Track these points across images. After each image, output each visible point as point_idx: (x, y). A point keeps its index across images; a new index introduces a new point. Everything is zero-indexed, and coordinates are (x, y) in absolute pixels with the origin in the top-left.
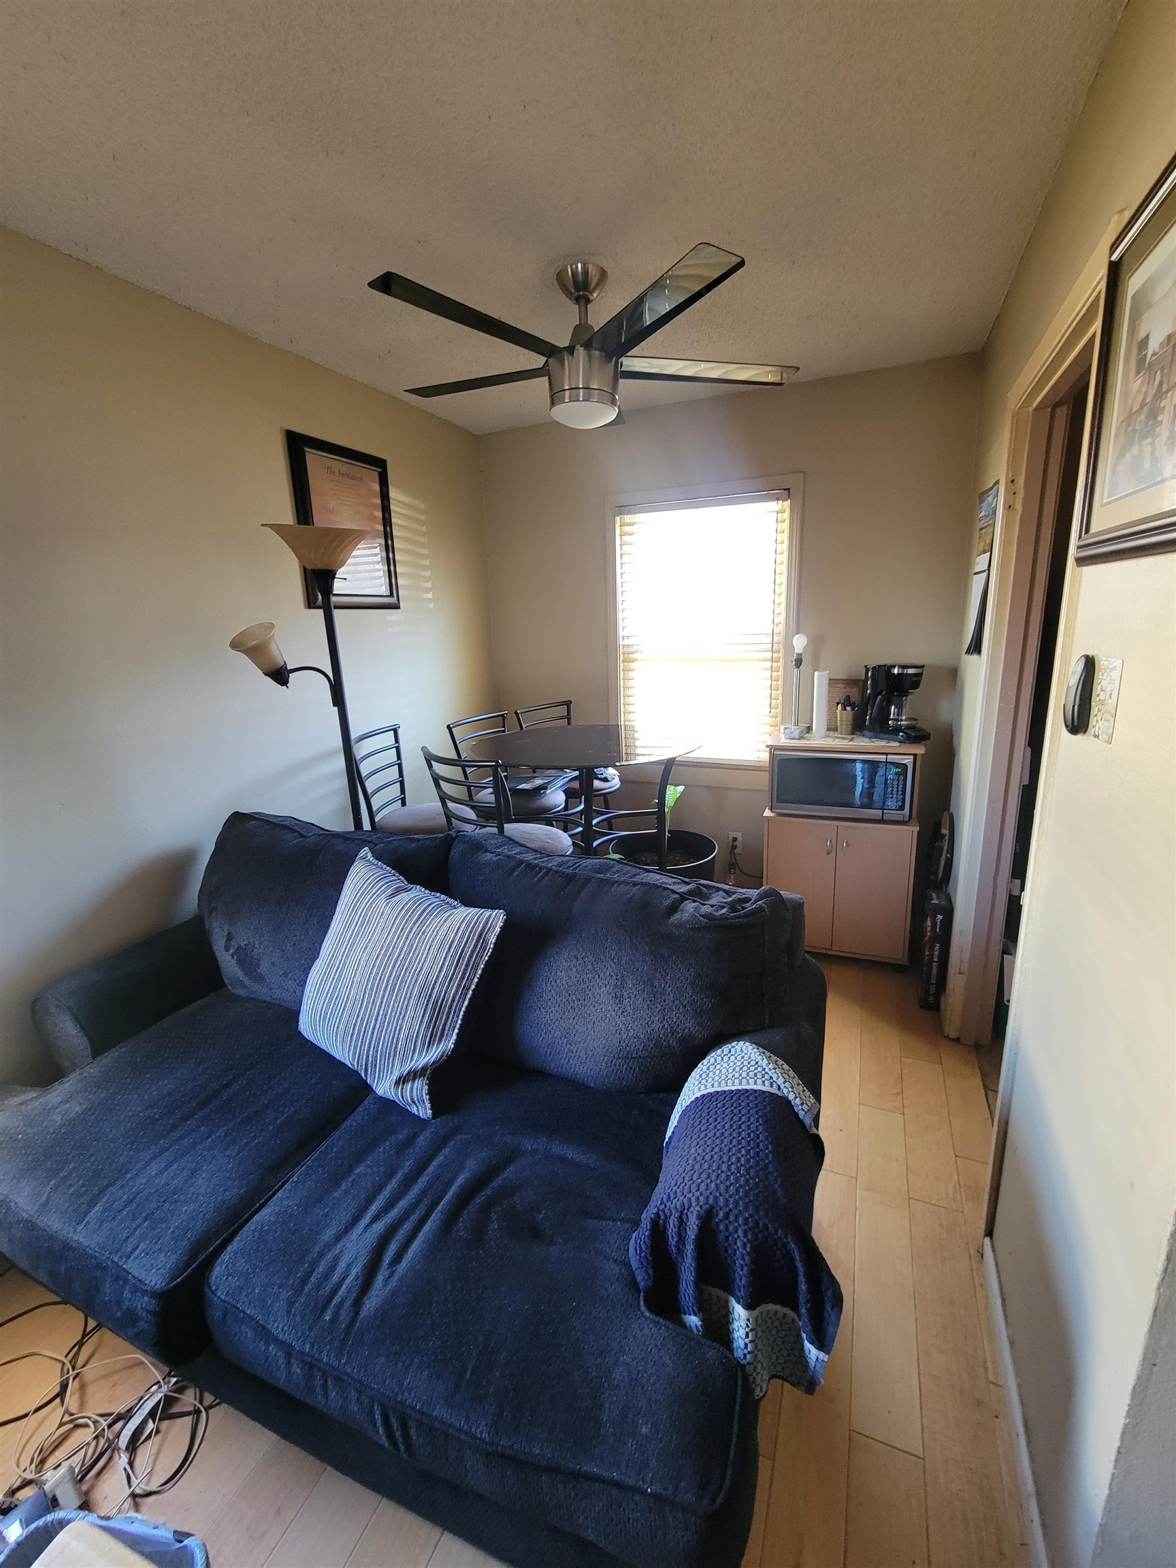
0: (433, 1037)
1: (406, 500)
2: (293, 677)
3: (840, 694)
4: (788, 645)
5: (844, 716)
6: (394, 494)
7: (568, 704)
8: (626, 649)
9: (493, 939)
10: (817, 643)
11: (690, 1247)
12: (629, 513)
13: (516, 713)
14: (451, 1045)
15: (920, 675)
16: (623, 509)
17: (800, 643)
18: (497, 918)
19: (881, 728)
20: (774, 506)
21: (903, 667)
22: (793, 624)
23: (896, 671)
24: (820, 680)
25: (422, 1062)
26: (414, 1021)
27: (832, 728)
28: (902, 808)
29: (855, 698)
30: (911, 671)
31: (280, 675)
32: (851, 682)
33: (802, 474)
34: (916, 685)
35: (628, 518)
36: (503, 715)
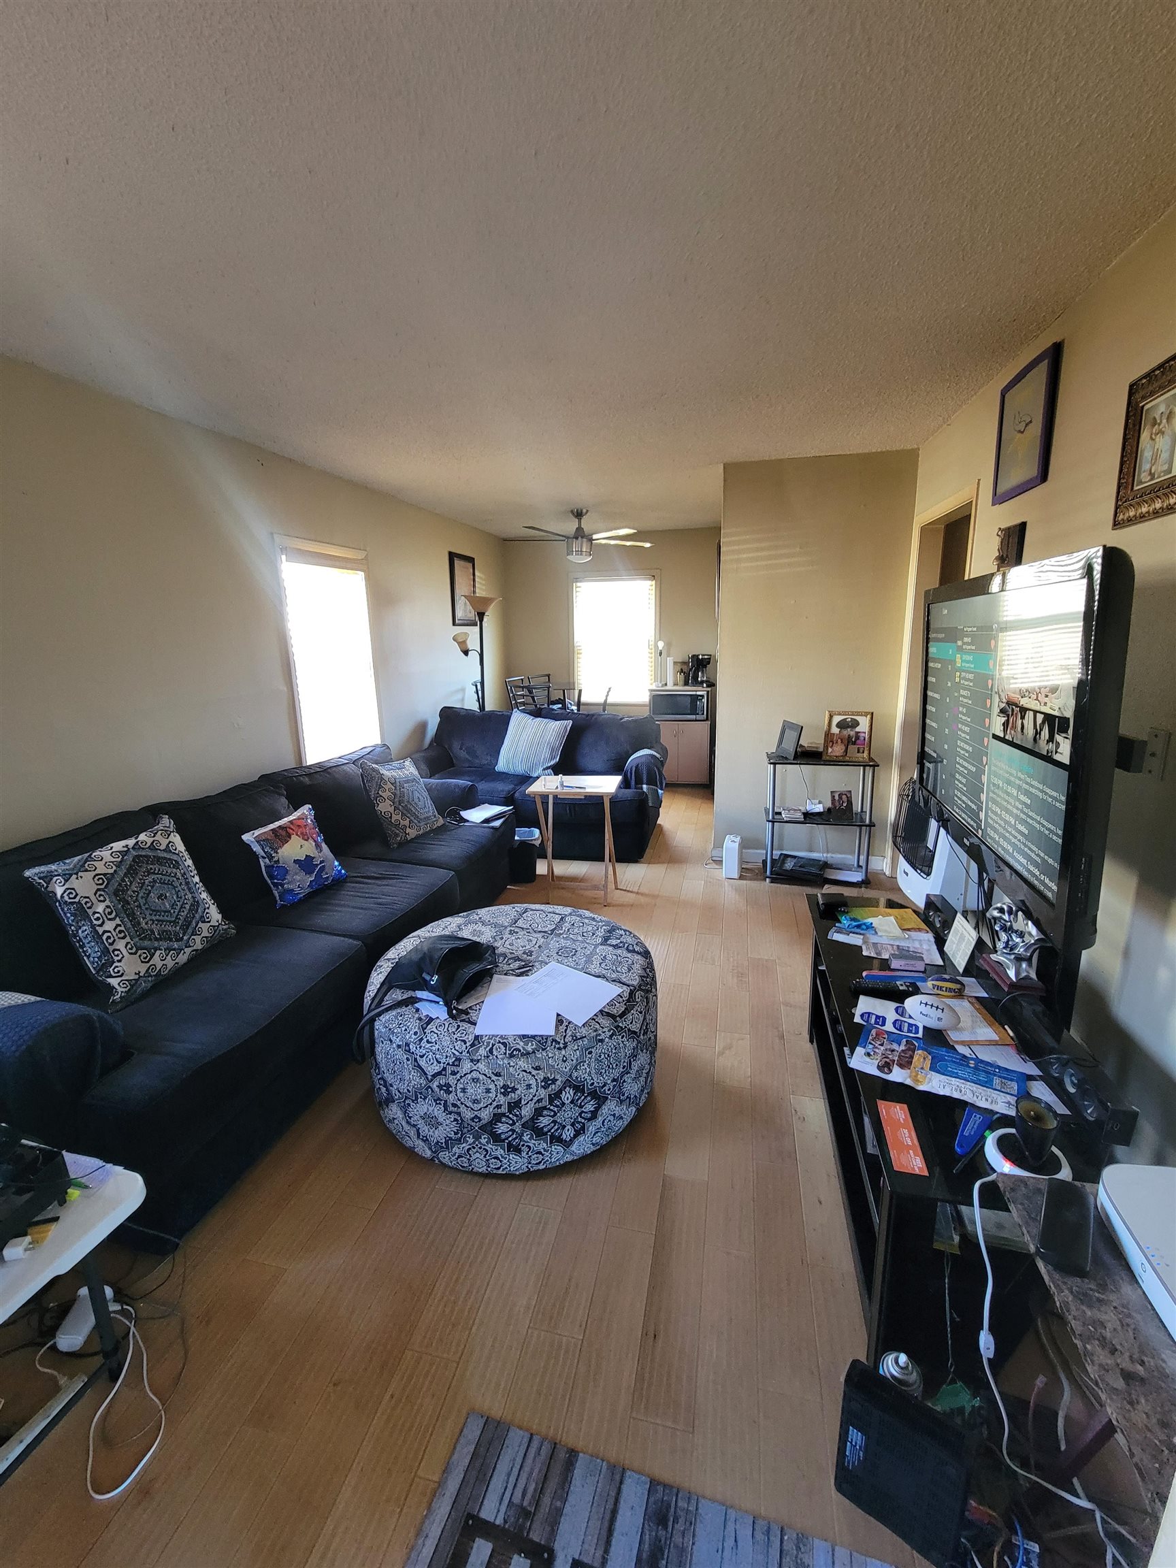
0: (552, 758)
1: (481, 575)
2: (470, 653)
3: (679, 668)
4: (656, 646)
5: (680, 678)
6: (477, 573)
7: (549, 676)
8: (578, 648)
9: (569, 729)
10: (668, 645)
11: (633, 777)
12: (580, 582)
13: (529, 678)
14: (558, 760)
15: (710, 659)
16: (577, 580)
17: (661, 645)
18: (570, 722)
19: (696, 682)
20: (650, 583)
21: (703, 655)
22: (658, 637)
23: (700, 657)
24: (670, 661)
25: (549, 765)
26: (546, 753)
27: (676, 684)
28: (703, 714)
29: (685, 670)
30: (706, 657)
31: (466, 653)
32: (684, 663)
33: (658, 570)
34: (709, 663)
35: (579, 584)
36: (522, 679)
